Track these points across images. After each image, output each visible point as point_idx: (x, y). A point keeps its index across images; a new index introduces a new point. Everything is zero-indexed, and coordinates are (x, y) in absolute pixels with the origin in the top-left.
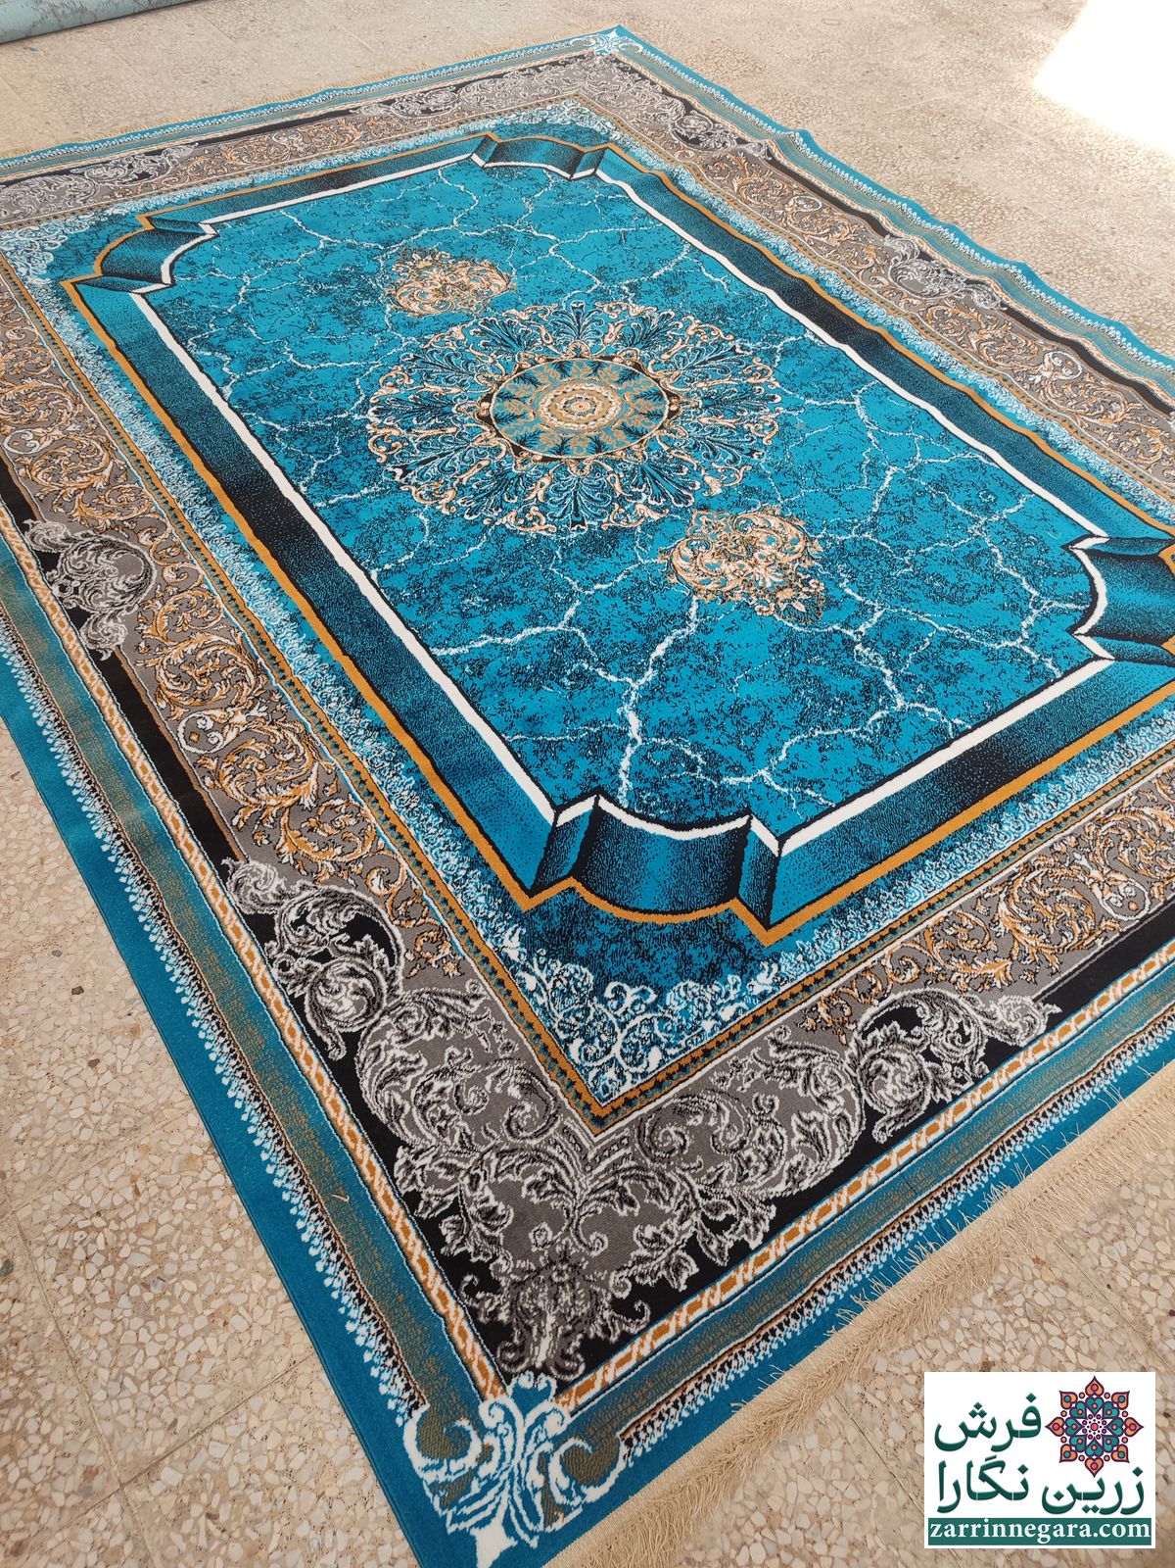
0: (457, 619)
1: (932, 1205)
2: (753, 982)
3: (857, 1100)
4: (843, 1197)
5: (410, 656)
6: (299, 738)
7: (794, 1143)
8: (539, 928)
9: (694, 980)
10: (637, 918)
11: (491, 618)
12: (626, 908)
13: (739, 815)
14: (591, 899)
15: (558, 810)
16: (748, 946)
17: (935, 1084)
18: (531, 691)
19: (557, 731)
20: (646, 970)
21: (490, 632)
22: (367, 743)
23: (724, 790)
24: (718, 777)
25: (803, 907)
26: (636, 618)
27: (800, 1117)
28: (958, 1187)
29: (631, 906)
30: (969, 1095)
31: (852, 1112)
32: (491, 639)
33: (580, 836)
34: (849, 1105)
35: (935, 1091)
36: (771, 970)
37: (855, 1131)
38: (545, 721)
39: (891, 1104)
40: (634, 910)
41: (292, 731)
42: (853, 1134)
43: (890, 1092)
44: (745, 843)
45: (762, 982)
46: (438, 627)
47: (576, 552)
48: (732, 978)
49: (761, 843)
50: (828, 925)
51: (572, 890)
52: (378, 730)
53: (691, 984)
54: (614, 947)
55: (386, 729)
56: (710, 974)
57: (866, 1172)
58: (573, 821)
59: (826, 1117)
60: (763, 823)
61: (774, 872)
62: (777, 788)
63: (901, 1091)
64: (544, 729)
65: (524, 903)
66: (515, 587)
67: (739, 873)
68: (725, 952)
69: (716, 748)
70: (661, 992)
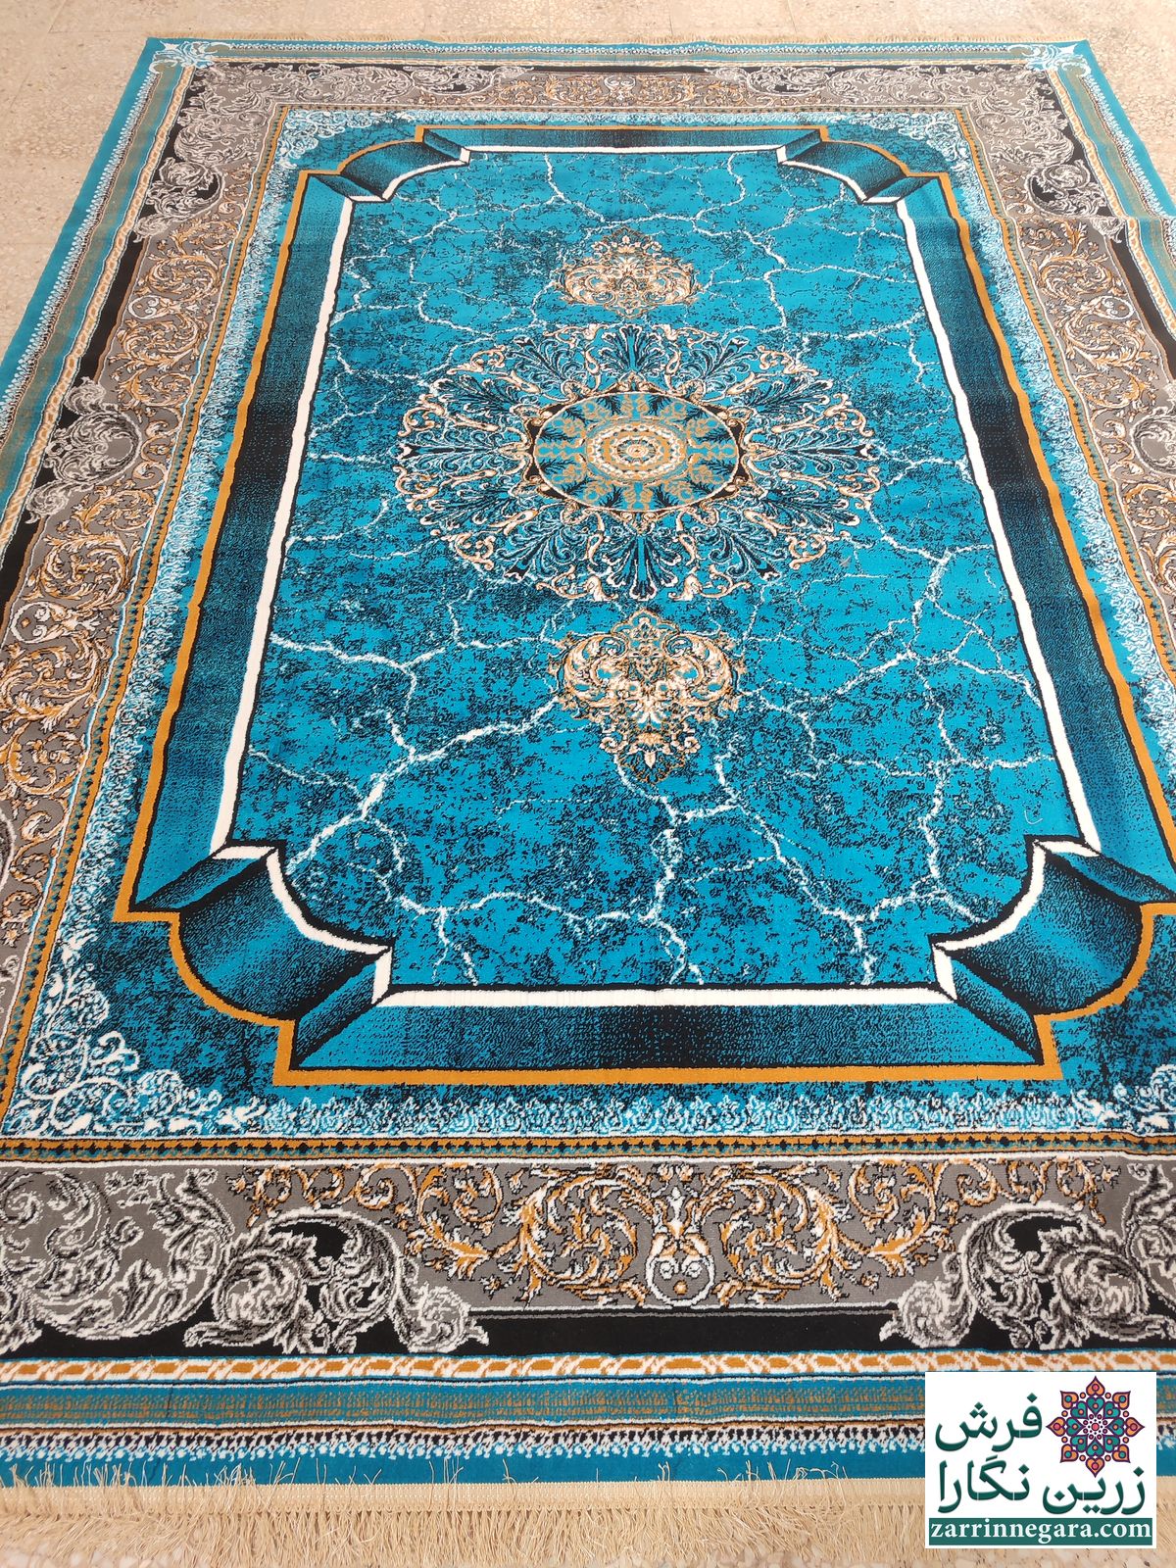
0: (319, 616)
1: (169, 1440)
2: (229, 1111)
3: (206, 1286)
4: (103, 1370)
5: (249, 633)
6: (99, 664)
7: (113, 1288)
8: (109, 944)
9: (181, 1074)
10: (193, 985)
11: (351, 629)
12: (194, 970)
13: (379, 941)
14: (175, 944)
15: (230, 842)
16: (259, 1073)
17: (291, 1326)
18: (317, 715)
19: (300, 767)
20: (151, 1038)
21: (337, 642)
22: (142, 695)
23: (389, 909)
24: (398, 891)
25: (345, 1068)
26: (480, 692)
27: (143, 1266)
28: (209, 1441)
29: (200, 971)
30: (311, 1360)
31: (190, 1296)
32: (331, 648)
33: (224, 878)
34: (193, 1289)
35: (284, 1331)
36: (257, 1109)
37: (174, 1317)
38: (300, 751)
39: (233, 1316)
40: (199, 977)
41: (99, 654)
42: (170, 1318)
43: (242, 1303)
44: (356, 971)
45: (236, 1117)
46: (298, 616)
47: (488, 600)
48: (215, 1095)
49: (371, 981)
50: (348, 1100)
51: (168, 925)
52: (162, 687)
53: (176, 1076)
54: (149, 1000)
55: (167, 690)
56: (199, 1079)
57: (145, 1362)
58: (230, 861)
59: (165, 1283)
60: (393, 962)
61: (354, 1016)
62: (441, 934)
63: (254, 1309)
64: (291, 759)
65: (120, 913)
66: (400, 608)
67: (322, 997)
68: (233, 1066)
69: (426, 862)
70: (145, 1066)
